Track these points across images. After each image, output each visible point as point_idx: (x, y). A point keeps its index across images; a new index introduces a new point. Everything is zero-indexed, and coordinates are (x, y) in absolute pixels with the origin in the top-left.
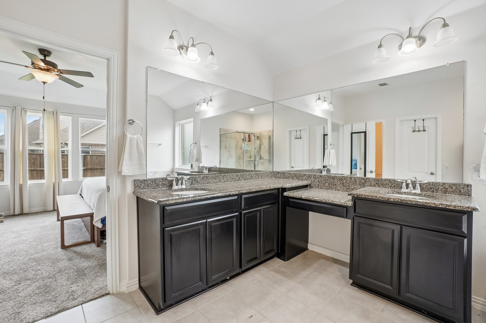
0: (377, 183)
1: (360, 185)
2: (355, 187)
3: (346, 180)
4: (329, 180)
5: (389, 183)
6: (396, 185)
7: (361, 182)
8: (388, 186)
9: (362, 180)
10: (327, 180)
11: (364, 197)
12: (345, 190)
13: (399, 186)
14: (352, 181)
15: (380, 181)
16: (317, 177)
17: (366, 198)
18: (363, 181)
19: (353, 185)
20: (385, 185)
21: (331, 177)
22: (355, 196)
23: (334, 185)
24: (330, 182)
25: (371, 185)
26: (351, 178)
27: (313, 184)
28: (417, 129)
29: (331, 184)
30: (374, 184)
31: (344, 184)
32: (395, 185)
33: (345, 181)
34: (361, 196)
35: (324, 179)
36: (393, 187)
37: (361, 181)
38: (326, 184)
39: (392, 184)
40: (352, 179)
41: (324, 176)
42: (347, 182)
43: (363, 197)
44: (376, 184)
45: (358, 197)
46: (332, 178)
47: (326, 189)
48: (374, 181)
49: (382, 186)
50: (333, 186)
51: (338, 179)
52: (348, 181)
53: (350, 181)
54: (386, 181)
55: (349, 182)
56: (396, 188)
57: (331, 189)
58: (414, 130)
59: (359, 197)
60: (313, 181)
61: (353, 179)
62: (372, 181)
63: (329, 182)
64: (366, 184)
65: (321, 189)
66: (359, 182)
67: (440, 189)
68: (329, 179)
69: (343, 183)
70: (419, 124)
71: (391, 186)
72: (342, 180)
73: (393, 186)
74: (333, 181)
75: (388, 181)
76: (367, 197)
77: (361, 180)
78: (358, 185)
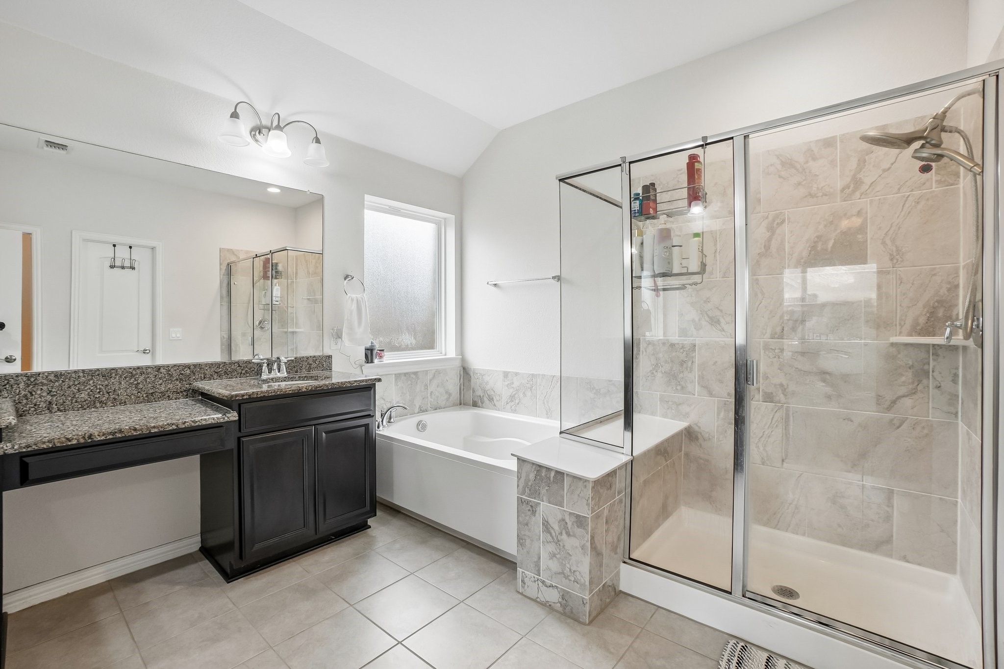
0: (216, 372)
1: (180, 382)
2: (169, 388)
3: (143, 376)
4: (91, 382)
5: (238, 368)
6: (249, 370)
7: (182, 374)
8: (235, 373)
9: (186, 369)
10: (85, 384)
11: (262, 395)
12: (144, 399)
13: (253, 371)
14: (160, 376)
15: (221, 366)
16: (45, 381)
17: (264, 396)
18: (188, 372)
19: (163, 384)
20: (231, 373)
21: (98, 375)
22: (245, 397)
23: (108, 393)
24: (96, 387)
25: (205, 378)
26: (160, 369)
27: (27, 404)
28: (118, 263)
29: (99, 392)
30: (211, 375)
31: (141, 386)
32: (247, 370)
33: (141, 378)
34: (255, 396)
35: (71, 383)
36: (244, 374)
37: (183, 372)
38: (83, 395)
39: (243, 370)
40: (162, 370)
41: (74, 375)
42: (148, 380)
43: (259, 396)
44: (214, 373)
45: (250, 398)
46: (100, 375)
47: (82, 407)
48: (210, 368)
49: (226, 375)
50: (107, 395)
51: (121, 377)
52: (151, 376)
53: (156, 376)
54: (233, 366)
55: (153, 379)
56: (248, 375)
57: (98, 405)
58: (113, 265)
59: (253, 398)
60: (25, 396)
61: (164, 370)
62: (207, 368)
63: (92, 388)
64: (194, 378)
65: (61, 411)
66: (179, 375)
67: (304, 367)
68: (92, 379)
69: (138, 383)
70: (122, 254)
71: (241, 373)
72: (133, 376)
73: (243, 372)
74: (106, 382)
75: (236, 364)
76: (266, 395)
77: (183, 370)
78: (175, 382)
